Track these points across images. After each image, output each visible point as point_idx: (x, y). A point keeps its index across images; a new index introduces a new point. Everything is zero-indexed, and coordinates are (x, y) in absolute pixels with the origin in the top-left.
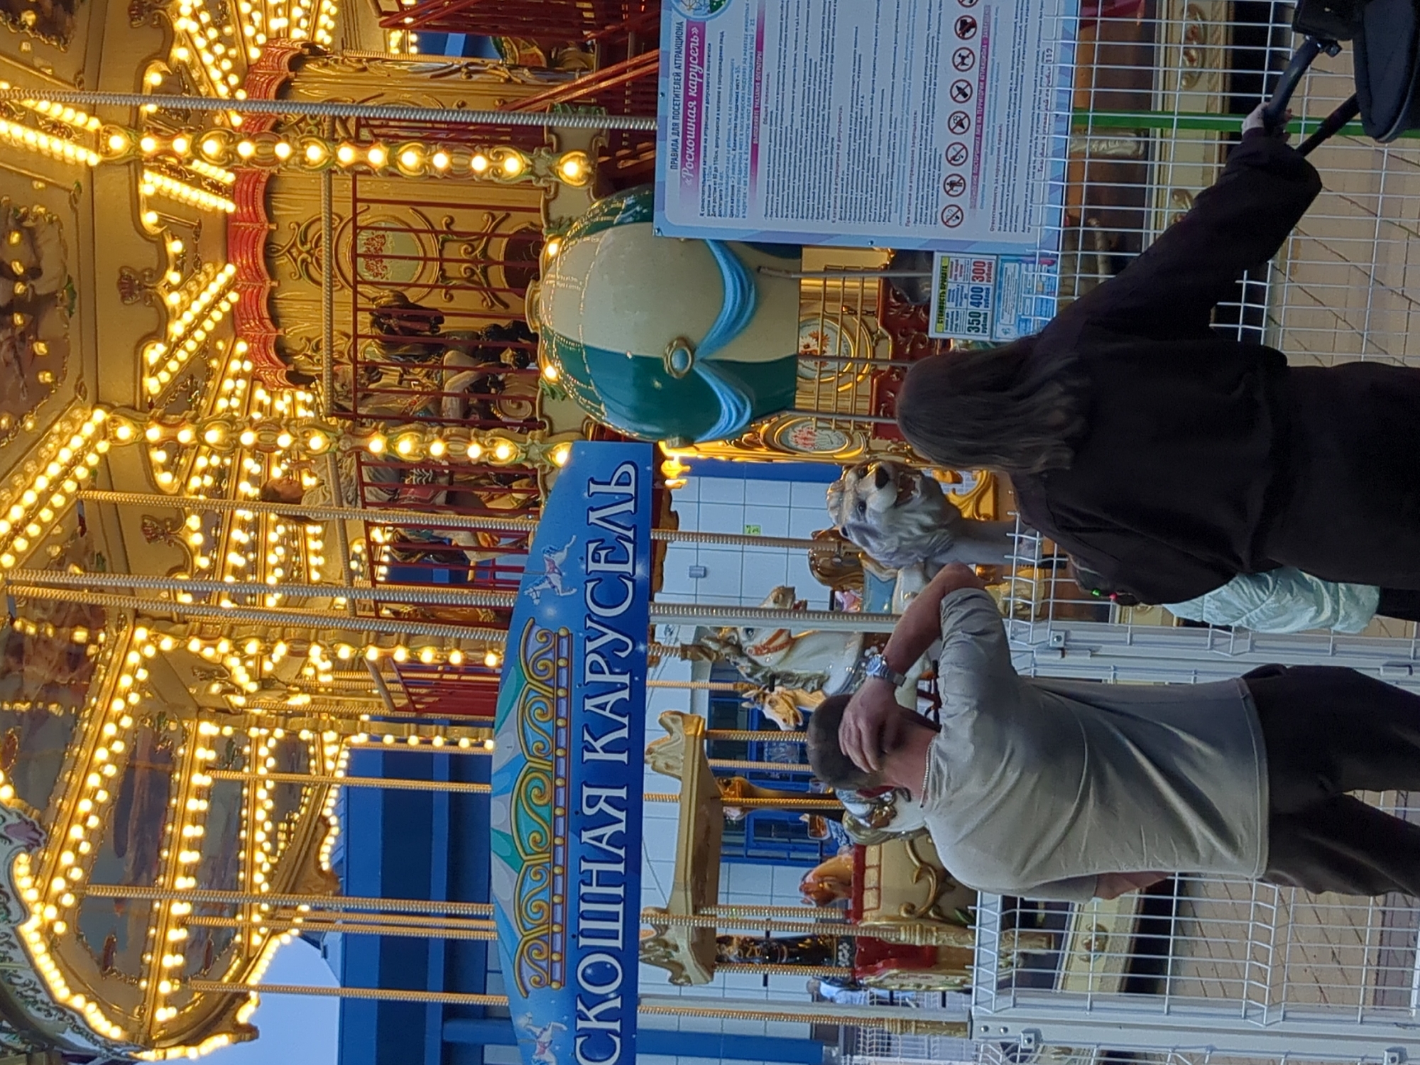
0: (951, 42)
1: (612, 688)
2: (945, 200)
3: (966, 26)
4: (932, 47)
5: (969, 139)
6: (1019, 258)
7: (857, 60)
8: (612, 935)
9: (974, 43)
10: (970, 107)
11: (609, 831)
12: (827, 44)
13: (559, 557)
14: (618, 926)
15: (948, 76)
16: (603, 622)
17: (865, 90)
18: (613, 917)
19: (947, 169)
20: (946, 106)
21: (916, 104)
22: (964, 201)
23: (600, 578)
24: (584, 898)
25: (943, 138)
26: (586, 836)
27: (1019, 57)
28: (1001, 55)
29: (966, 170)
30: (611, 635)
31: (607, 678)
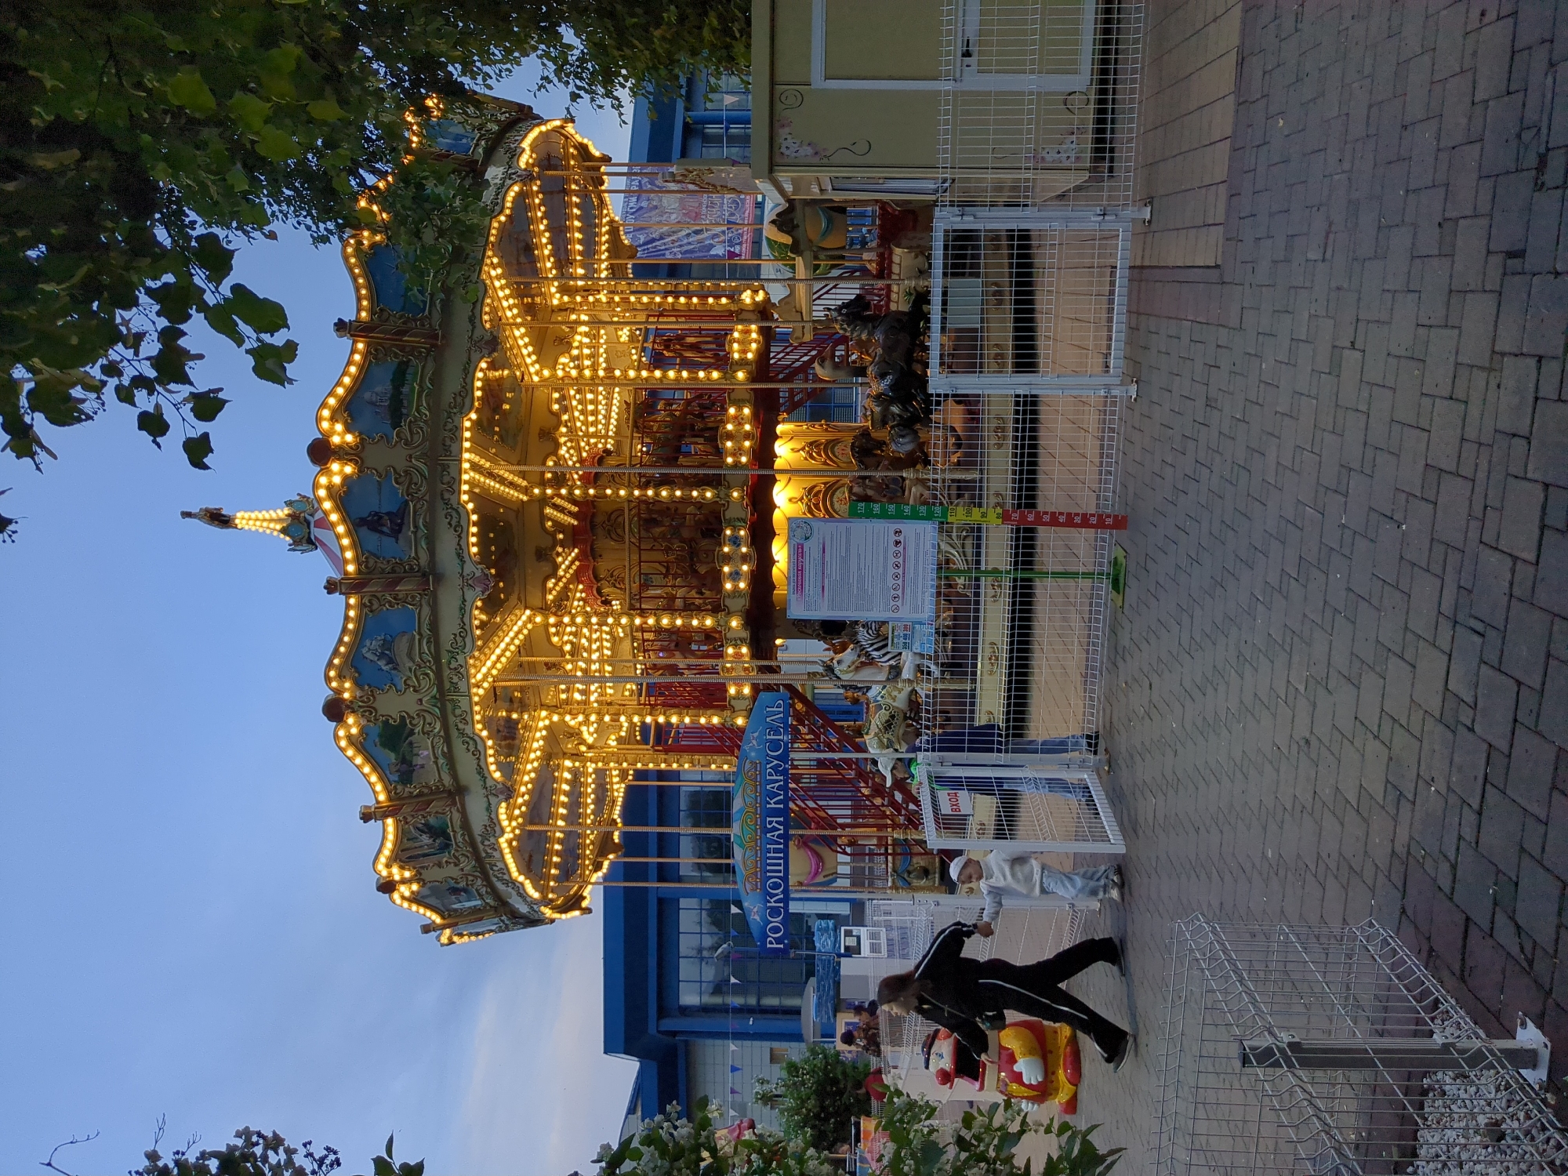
0: (892, 548)
1: (777, 781)
2: (892, 603)
3: (897, 543)
4: (886, 550)
5: (900, 582)
6: (920, 623)
7: (859, 555)
8: (780, 871)
9: (901, 548)
10: (900, 571)
11: (777, 833)
12: (848, 550)
13: (756, 735)
14: (781, 868)
15: (892, 560)
16: (772, 757)
17: (862, 566)
18: (780, 865)
19: (893, 592)
20: (891, 571)
21: (881, 570)
22: (899, 603)
23: (771, 741)
24: (769, 858)
25: (891, 582)
26: (768, 835)
27: (917, 554)
28: (911, 552)
29: (899, 593)
30: (776, 762)
31: (775, 777)
